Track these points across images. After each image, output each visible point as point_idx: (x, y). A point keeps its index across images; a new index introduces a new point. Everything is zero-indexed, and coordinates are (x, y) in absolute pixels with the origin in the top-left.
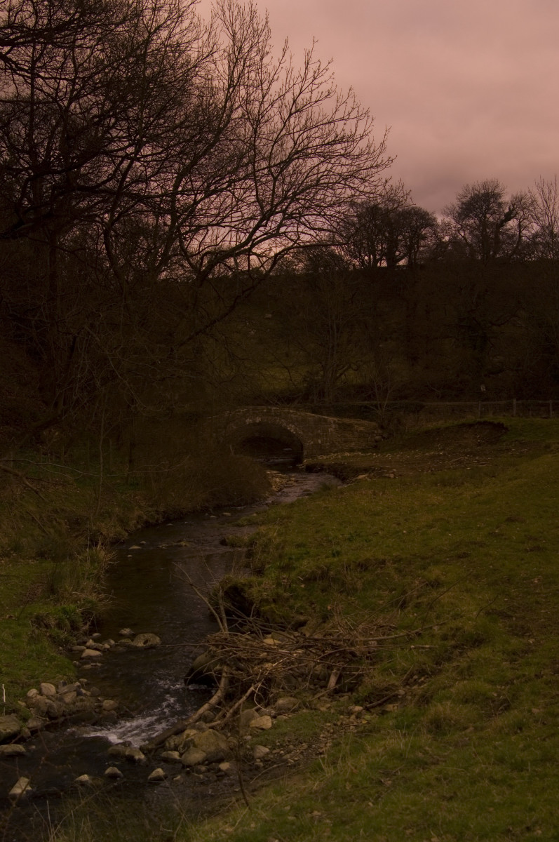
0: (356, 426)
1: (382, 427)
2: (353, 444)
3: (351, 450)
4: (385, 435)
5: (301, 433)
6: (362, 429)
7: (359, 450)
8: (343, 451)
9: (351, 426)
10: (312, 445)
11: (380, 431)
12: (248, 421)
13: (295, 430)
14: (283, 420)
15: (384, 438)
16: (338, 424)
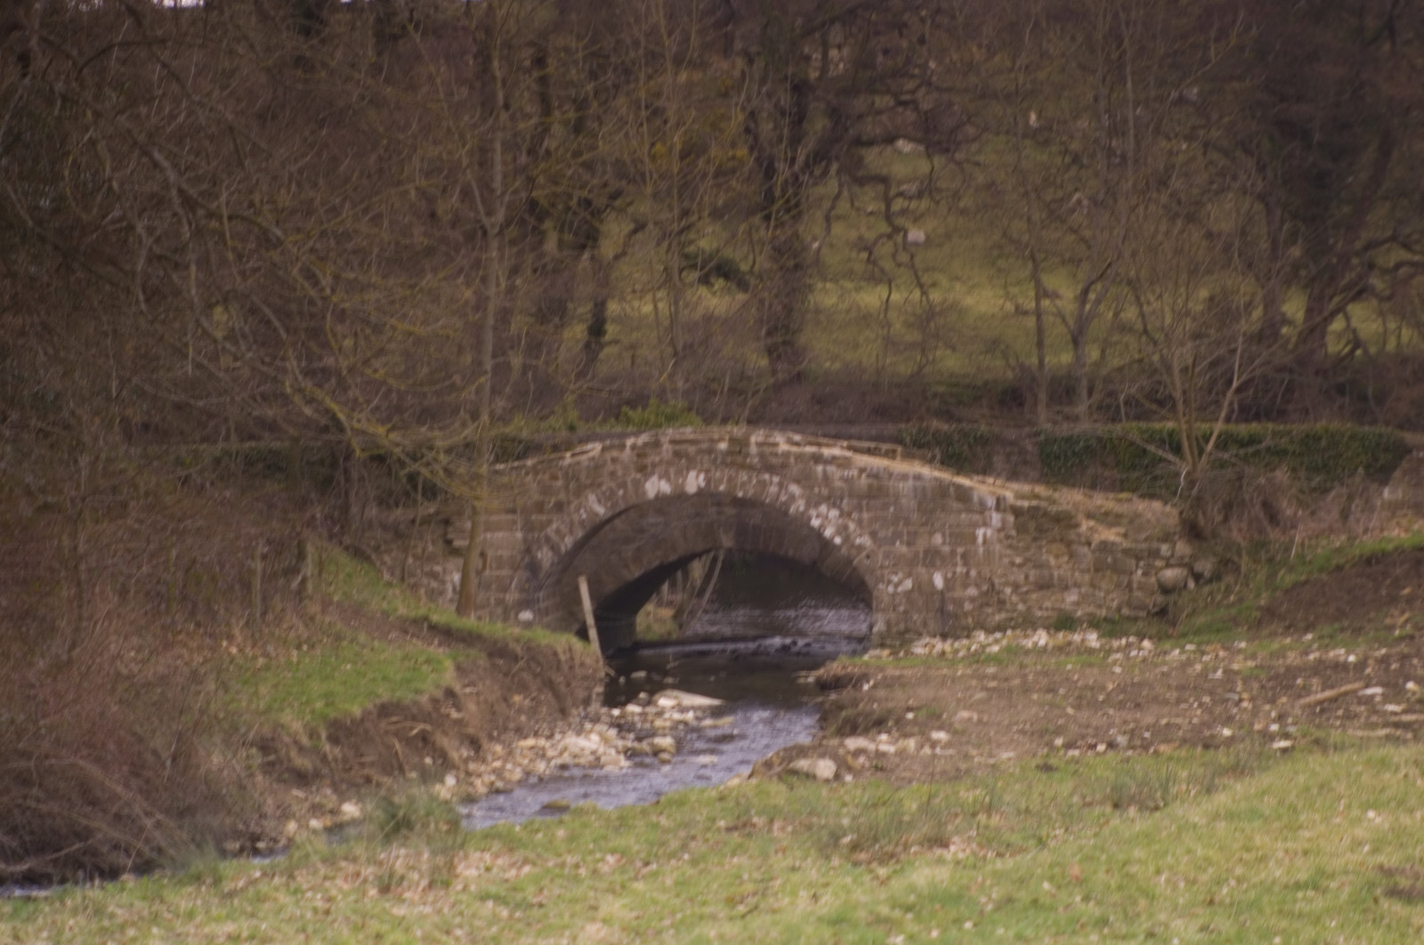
0: (1085, 525)
1: (1193, 531)
2: (1072, 597)
3: (1065, 622)
4: (1206, 566)
5: (864, 540)
6: (1110, 535)
7: (1094, 623)
8: (1028, 623)
9: (1064, 521)
10: (908, 593)
11: (1183, 548)
12: (656, 486)
13: (842, 530)
14: (794, 489)
15: (1198, 577)
16: (1017, 512)
